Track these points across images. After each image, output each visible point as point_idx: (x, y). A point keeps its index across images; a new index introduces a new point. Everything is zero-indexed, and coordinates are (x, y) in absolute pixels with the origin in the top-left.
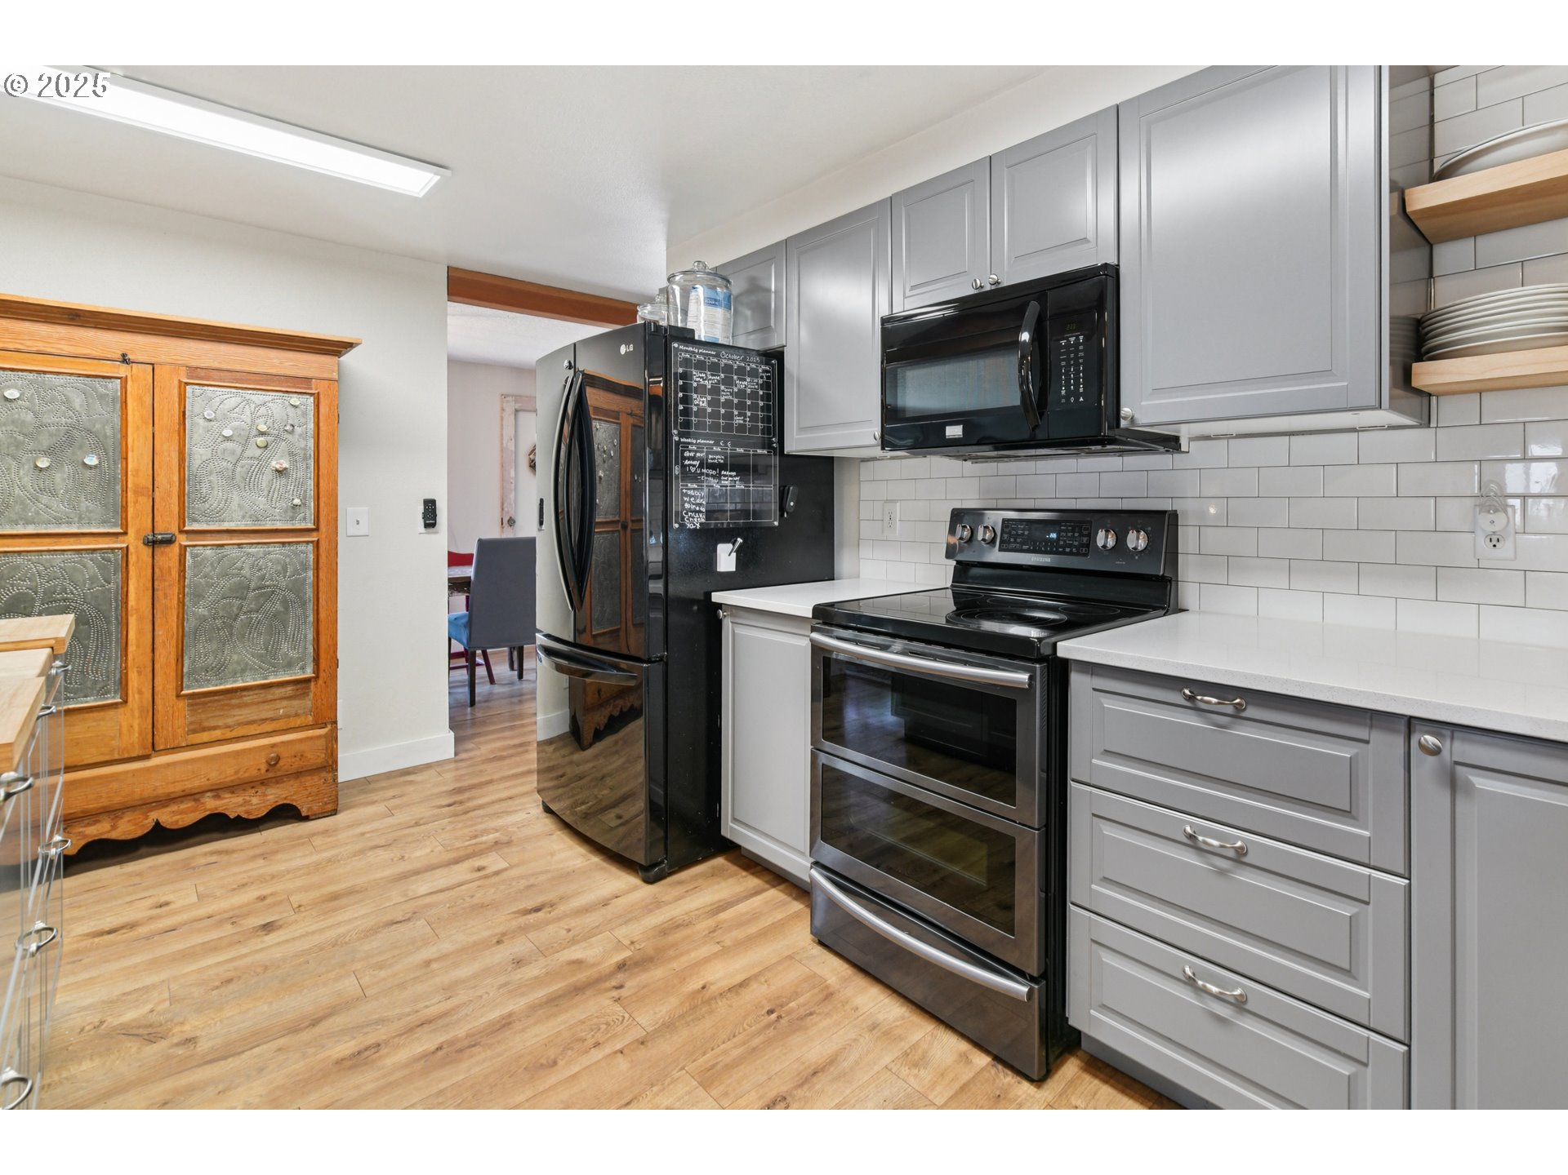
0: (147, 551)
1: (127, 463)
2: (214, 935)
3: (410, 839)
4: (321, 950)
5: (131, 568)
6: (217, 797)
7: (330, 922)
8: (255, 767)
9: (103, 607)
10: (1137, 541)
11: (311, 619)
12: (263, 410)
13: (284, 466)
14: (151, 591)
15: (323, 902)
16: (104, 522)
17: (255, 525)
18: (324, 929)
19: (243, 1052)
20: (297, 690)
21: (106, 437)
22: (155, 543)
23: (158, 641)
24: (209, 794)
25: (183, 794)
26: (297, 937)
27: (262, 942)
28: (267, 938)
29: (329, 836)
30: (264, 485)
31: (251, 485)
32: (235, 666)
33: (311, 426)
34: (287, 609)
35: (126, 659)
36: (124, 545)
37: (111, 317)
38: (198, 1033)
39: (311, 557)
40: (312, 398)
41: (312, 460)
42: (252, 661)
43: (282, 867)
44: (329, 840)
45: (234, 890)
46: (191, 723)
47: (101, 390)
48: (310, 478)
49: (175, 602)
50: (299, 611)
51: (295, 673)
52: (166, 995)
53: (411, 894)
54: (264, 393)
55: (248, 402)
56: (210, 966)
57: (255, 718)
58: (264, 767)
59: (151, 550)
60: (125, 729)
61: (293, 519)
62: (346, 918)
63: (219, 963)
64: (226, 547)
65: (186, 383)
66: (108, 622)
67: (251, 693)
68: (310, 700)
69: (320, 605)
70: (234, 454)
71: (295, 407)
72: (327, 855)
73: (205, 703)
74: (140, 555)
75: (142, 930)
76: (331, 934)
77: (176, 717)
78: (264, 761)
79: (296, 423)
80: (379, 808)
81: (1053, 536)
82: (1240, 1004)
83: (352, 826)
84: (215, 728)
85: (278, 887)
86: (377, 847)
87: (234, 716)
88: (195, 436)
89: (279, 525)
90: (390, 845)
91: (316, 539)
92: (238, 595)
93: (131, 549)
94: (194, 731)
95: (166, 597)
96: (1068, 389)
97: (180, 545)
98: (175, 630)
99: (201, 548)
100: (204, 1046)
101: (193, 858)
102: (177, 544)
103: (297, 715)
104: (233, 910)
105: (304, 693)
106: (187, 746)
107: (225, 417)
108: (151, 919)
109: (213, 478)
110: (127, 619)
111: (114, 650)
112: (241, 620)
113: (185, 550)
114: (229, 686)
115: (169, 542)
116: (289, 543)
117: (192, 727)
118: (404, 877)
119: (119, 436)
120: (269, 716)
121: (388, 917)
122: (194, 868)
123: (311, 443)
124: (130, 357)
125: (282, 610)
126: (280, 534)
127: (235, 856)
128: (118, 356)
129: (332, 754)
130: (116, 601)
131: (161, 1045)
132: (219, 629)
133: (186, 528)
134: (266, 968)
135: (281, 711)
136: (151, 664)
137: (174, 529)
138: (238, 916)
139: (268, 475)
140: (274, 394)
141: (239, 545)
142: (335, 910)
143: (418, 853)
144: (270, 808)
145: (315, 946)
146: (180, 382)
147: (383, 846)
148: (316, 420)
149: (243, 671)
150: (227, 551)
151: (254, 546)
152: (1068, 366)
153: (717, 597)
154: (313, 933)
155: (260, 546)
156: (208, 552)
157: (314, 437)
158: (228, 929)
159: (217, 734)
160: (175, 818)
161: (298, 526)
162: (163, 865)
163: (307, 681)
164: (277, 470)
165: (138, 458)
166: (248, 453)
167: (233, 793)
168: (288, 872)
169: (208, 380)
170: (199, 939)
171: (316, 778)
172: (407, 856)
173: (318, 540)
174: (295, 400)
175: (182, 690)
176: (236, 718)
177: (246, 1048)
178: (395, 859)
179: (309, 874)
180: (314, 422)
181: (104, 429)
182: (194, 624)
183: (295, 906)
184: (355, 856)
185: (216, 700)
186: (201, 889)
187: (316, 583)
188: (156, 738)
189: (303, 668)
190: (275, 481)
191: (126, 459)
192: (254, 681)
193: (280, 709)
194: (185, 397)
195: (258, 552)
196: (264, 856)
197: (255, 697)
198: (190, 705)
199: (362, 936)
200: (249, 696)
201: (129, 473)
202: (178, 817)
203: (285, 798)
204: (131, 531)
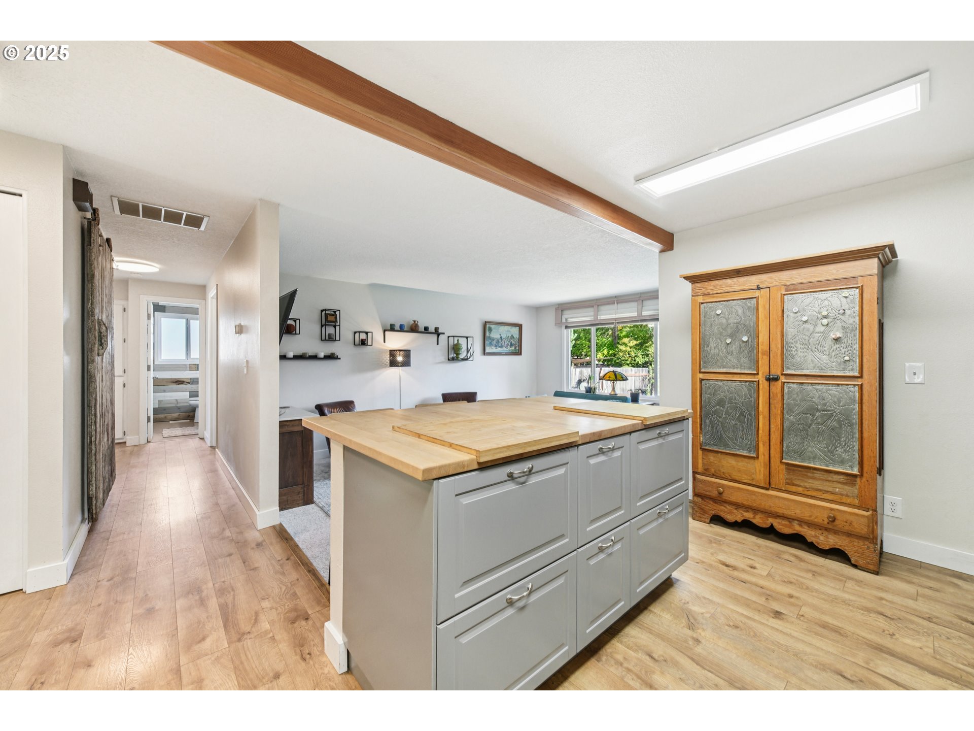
0: (767, 383)
1: (758, 339)
2: (754, 598)
3: (912, 626)
4: (787, 651)
5: (761, 392)
6: (800, 525)
7: (808, 639)
8: (822, 518)
9: (750, 409)
11: (857, 436)
12: (826, 303)
13: (838, 336)
14: (768, 404)
15: (816, 623)
16: (750, 368)
17: (821, 372)
18: (800, 640)
19: (705, 669)
20: (848, 480)
21: (750, 327)
22: (771, 379)
23: (772, 431)
24: (796, 522)
25: (783, 515)
26: (784, 632)
27: (767, 620)
28: (771, 620)
29: (859, 586)
30: (826, 348)
31: (819, 349)
32: (810, 453)
33: (857, 308)
34: (841, 426)
35: (758, 437)
36: (757, 380)
37: (751, 269)
38: (703, 641)
39: (857, 395)
40: (858, 290)
41: (858, 331)
42: (819, 454)
43: (817, 586)
44: (858, 588)
45: (785, 582)
46: (787, 479)
47: (749, 305)
48: (856, 343)
49: (779, 411)
50: (849, 429)
51: (846, 468)
52: (712, 611)
53: (872, 666)
54: (826, 292)
55: (817, 299)
56: (738, 612)
57: (821, 488)
58: (826, 521)
59: (768, 384)
60: (758, 471)
61: (844, 369)
62: (818, 645)
63: (742, 614)
64: (805, 384)
65: (784, 294)
66: (751, 417)
67: (819, 472)
68: (856, 488)
69: (864, 428)
70: (808, 331)
71: (846, 297)
72: (847, 596)
73: (794, 470)
74: (764, 384)
75: (736, 573)
76: (800, 646)
77: (780, 475)
78: (826, 516)
79: (846, 307)
80: (911, 589)
83: (881, 589)
84: (799, 486)
85: (804, 596)
86: (882, 614)
87: (809, 483)
88: (789, 323)
89: (835, 373)
90: (893, 619)
91: (860, 383)
92: (811, 413)
93: (760, 382)
94: (789, 484)
95: (775, 409)
97: (782, 382)
98: (779, 426)
99: (792, 384)
100: (699, 649)
101: (784, 552)
102: (780, 381)
103: (847, 496)
104: (774, 592)
105: (853, 483)
106: (785, 490)
107: (804, 309)
108: (743, 570)
109: (798, 345)
110: (759, 416)
111: (754, 431)
112: (813, 428)
113: (784, 385)
114: (806, 464)
115: (776, 379)
116: (842, 384)
117: (787, 481)
118: (880, 649)
119: (755, 326)
120: (830, 490)
121: (840, 667)
122: (780, 558)
123: (857, 320)
124: (761, 286)
125: (838, 426)
126: (835, 379)
127: (802, 564)
128: (756, 287)
129: (873, 532)
130: (754, 407)
131: (690, 633)
132: (801, 431)
133: (784, 373)
134: (755, 635)
135: (837, 490)
136: (768, 442)
137: (779, 373)
138: (772, 597)
139: (829, 342)
140: (832, 292)
141: (812, 384)
142: (817, 634)
143: (908, 641)
144: (831, 547)
145: (787, 646)
146: (781, 294)
147: (887, 617)
148: (860, 304)
149: (814, 458)
150: (805, 386)
151: (820, 385)
154: (793, 637)
155: (823, 385)
156: (795, 386)
157: (859, 316)
158: (762, 601)
159: (800, 489)
160: (780, 527)
161: (848, 374)
162: (771, 548)
163: (855, 476)
164: (834, 339)
165: (763, 337)
166: (817, 330)
167: (809, 527)
168: (817, 591)
169: (795, 290)
170: (747, 595)
171: (861, 543)
172: (897, 636)
173: (862, 384)
174: (846, 293)
175: (782, 459)
176: (811, 484)
177: (708, 668)
178: (886, 632)
179: (825, 600)
180: (859, 306)
181: (750, 323)
182: (788, 425)
183: (800, 613)
184: (862, 610)
185: (800, 471)
186: (773, 570)
187: (860, 413)
188: (771, 480)
189: (851, 467)
190: (833, 345)
191: (758, 337)
192: (820, 466)
193: (837, 488)
194: (784, 302)
195: (823, 389)
196: (814, 573)
197: (821, 475)
198: (786, 469)
199: (814, 664)
200: (818, 474)
201: (760, 344)
202: (783, 527)
203: (840, 546)
204: (760, 373)
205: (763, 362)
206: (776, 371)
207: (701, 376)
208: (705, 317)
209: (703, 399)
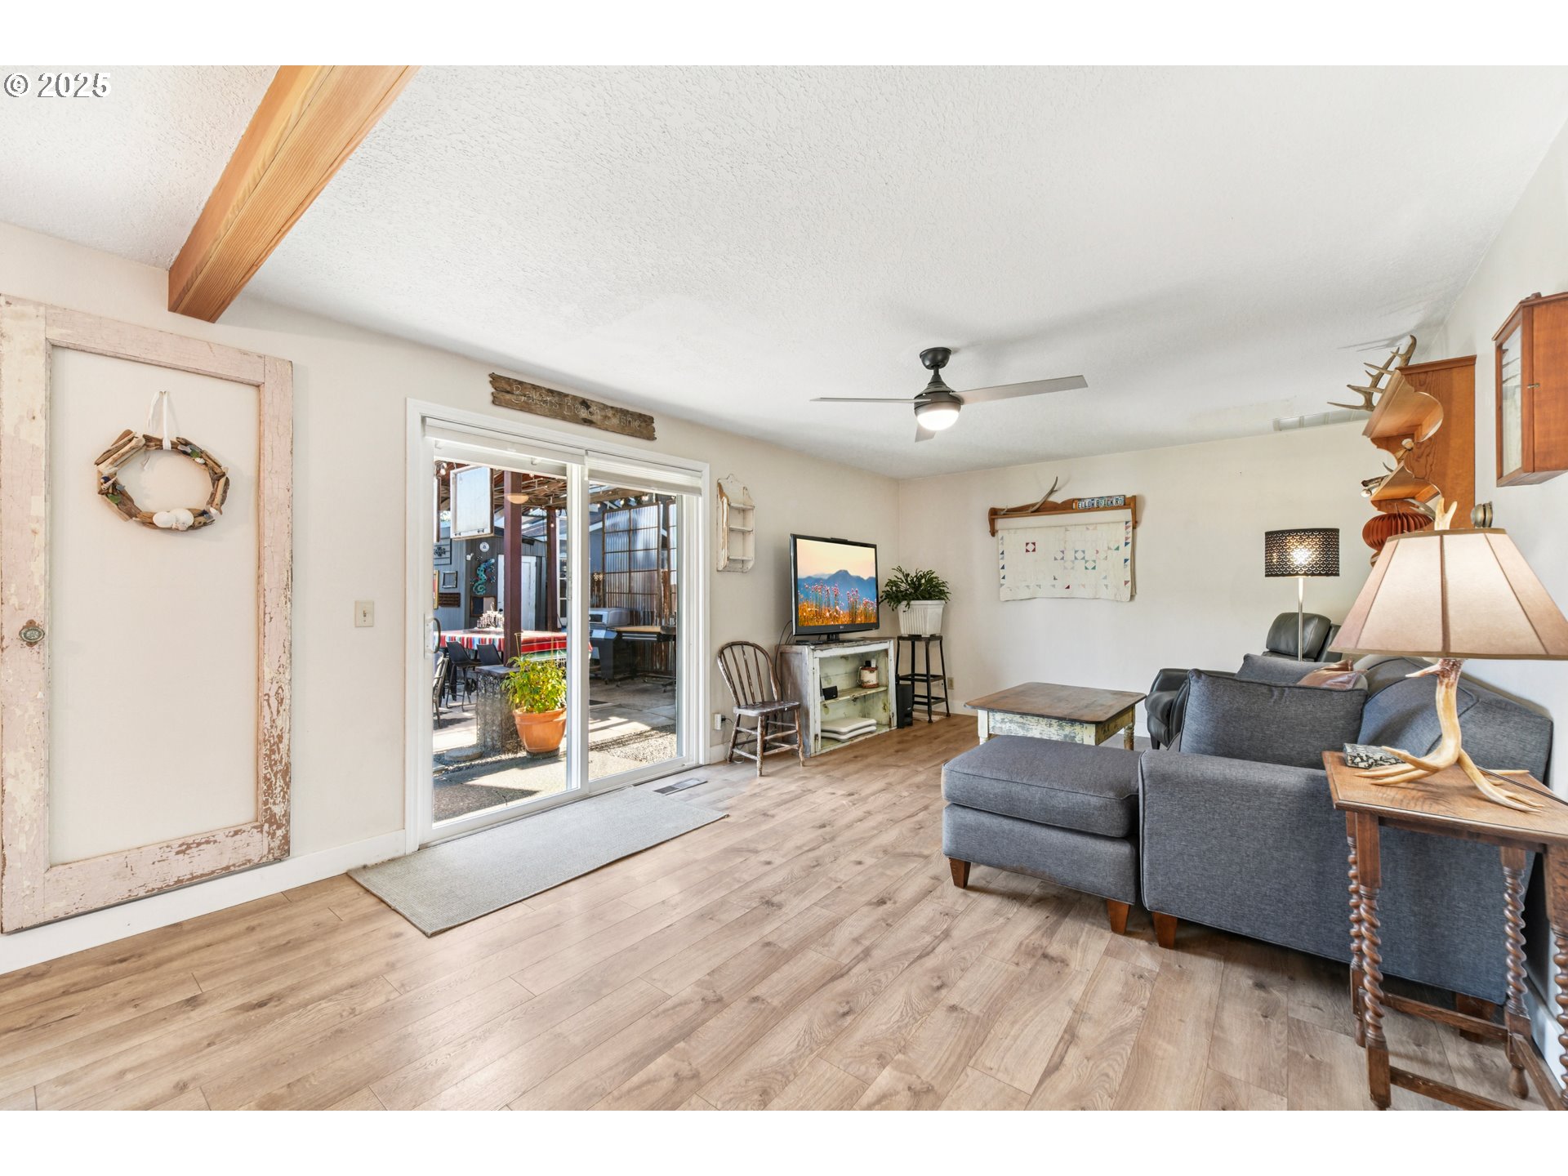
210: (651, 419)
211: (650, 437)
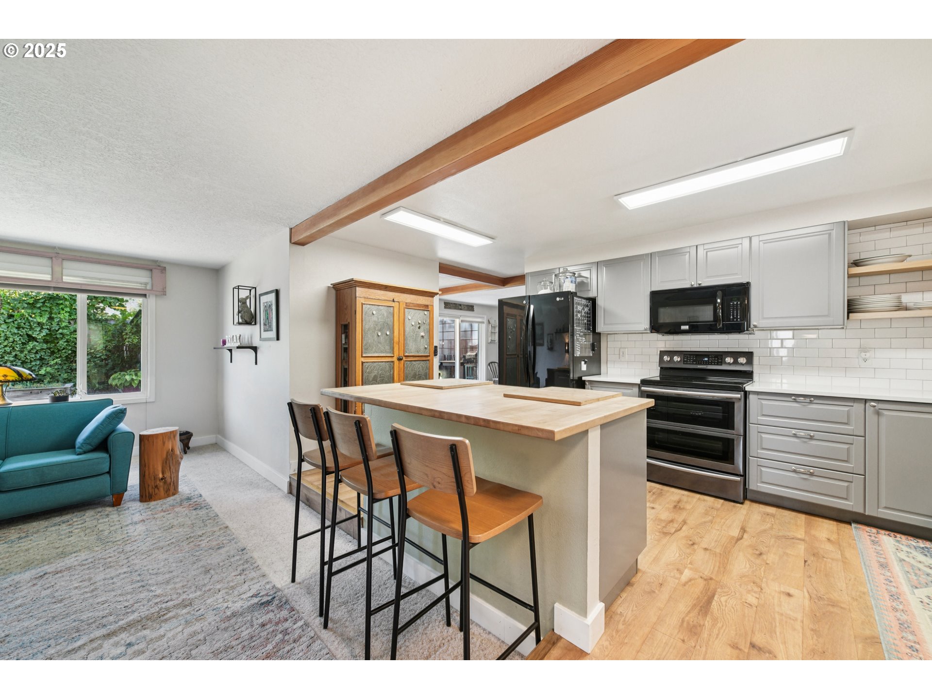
0: (398, 361)
1: (394, 334)
10: (742, 360)
12: (419, 316)
13: (423, 334)
16: (390, 353)
21: (390, 325)
22: (399, 359)
30: (419, 341)
31: (417, 341)
36: (394, 360)
47: (389, 311)
54: (418, 310)
55: (416, 314)
61: (425, 352)
70: (413, 330)
74: (396, 362)
81: (706, 359)
82: (812, 474)
88: (407, 325)
89: (423, 354)
96: (733, 316)
107: (412, 319)
109: (410, 338)
113: (405, 362)
115: (402, 359)
119: (393, 325)
124: (395, 300)
128: (392, 300)
133: (405, 355)
137: (403, 356)
139: (420, 337)
146: (404, 307)
150: (412, 362)
152: (733, 310)
153: (584, 378)
156: (409, 363)
164: (422, 336)
165: (396, 333)
166: (416, 330)
169: (409, 307)
181: (390, 323)
190: (421, 339)
191: (394, 332)
194: (405, 313)
201: (395, 337)
204: (395, 356)
205: (396, 349)
206: (402, 355)
207: (363, 360)
208: (365, 315)
209: (364, 377)
210: (473, 306)
211: (473, 310)
